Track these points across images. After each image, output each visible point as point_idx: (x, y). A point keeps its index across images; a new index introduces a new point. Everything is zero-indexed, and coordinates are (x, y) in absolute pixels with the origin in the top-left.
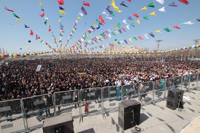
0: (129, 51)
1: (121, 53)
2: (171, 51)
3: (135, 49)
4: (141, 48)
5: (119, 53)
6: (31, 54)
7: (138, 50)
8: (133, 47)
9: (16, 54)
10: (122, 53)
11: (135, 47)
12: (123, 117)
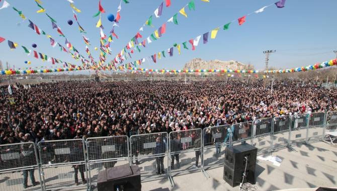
2: (296, 69)
3: (236, 66)
6: (39, 71)
8: (233, 63)
9: (11, 70)
11: (236, 62)
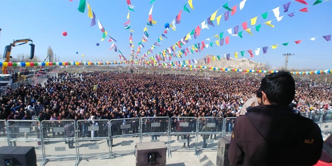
0: (237, 67)
1: (224, 69)
3: (249, 64)
4: (259, 63)
5: (222, 69)
7: (253, 65)
10: (226, 70)
11: (249, 60)
12: (223, 155)
